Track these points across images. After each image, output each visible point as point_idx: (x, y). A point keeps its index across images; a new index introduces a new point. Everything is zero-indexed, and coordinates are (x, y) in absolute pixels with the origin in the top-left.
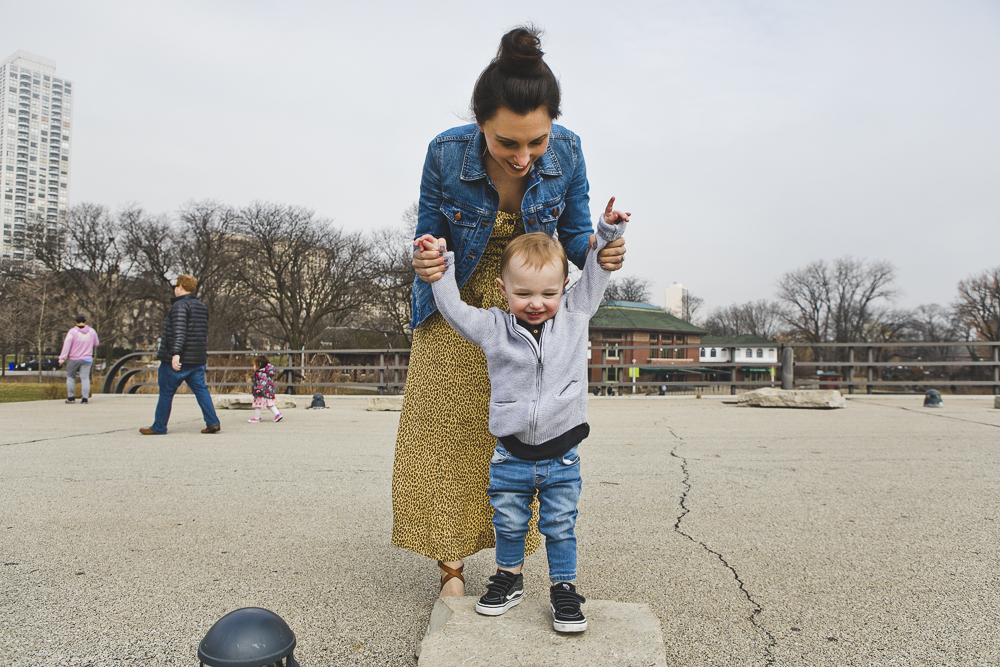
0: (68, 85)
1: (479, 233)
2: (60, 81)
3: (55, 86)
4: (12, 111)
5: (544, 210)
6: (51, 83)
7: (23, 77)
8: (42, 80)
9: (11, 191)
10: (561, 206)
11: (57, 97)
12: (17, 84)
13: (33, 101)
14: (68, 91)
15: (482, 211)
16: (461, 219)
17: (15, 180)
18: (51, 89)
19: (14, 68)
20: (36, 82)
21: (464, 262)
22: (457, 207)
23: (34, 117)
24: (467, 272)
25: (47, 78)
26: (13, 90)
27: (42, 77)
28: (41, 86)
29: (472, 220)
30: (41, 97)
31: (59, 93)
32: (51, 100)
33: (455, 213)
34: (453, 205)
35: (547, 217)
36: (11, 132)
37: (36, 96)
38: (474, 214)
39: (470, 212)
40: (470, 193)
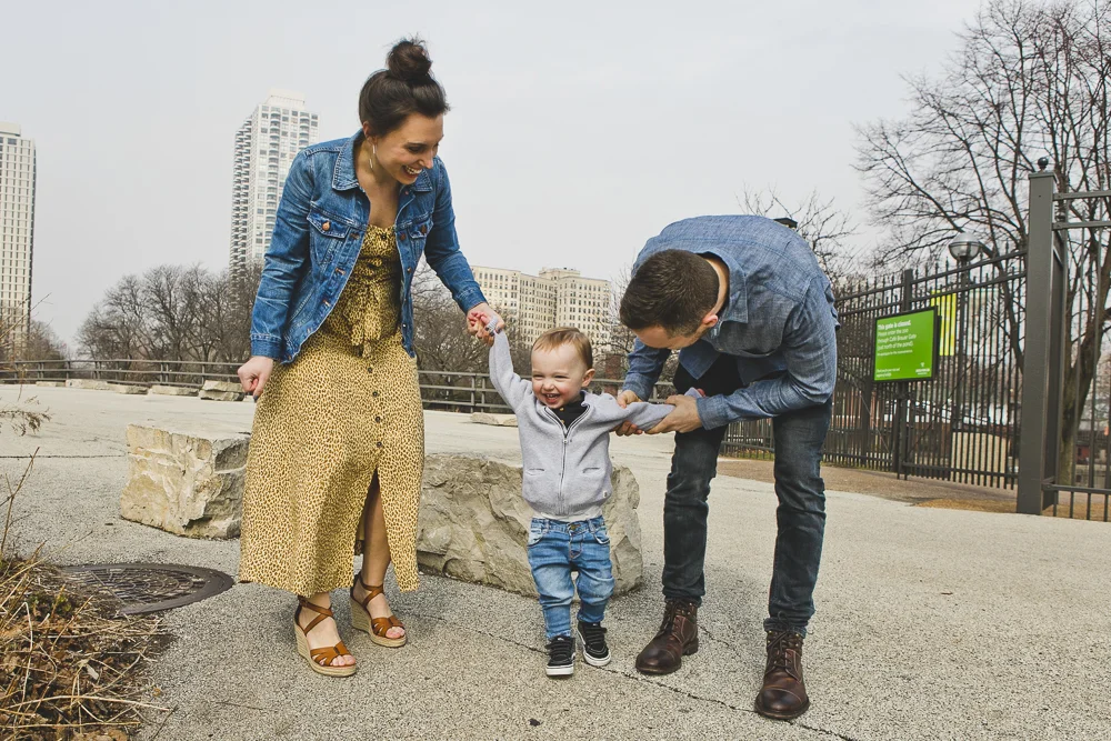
0: (315, 117)
1: (347, 245)
2: (308, 115)
3: (303, 120)
4: (263, 152)
5: (413, 227)
6: (299, 117)
7: (273, 115)
8: (290, 116)
9: (261, 234)
10: (429, 225)
11: (304, 132)
12: (267, 124)
13: (282, 139)
14: (315, 124)
15: (351, 222)
16: (330, 230)
17: (265, 223)
18: (299, 124)
19: (265, 108)
20: (285, 119)
21: (333, 278)
22: (325, 217)
23: (283, 155)
24: (337, 290)
25: (295, 113)
26: (264, 131)
27: (290, 113)
28: (290, 123)
29: (340, 231)
30: (289, 134)
31: (307, 128)
32: (298, 136)
33: (323, 222)
34: (321, 214)
35: (417, 233)
36: (262, 174)
37: (285, 134)
38: (342, 224)
39: (339, 223)
40: (339, 202)
